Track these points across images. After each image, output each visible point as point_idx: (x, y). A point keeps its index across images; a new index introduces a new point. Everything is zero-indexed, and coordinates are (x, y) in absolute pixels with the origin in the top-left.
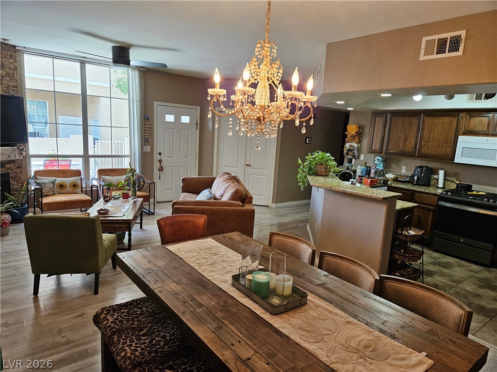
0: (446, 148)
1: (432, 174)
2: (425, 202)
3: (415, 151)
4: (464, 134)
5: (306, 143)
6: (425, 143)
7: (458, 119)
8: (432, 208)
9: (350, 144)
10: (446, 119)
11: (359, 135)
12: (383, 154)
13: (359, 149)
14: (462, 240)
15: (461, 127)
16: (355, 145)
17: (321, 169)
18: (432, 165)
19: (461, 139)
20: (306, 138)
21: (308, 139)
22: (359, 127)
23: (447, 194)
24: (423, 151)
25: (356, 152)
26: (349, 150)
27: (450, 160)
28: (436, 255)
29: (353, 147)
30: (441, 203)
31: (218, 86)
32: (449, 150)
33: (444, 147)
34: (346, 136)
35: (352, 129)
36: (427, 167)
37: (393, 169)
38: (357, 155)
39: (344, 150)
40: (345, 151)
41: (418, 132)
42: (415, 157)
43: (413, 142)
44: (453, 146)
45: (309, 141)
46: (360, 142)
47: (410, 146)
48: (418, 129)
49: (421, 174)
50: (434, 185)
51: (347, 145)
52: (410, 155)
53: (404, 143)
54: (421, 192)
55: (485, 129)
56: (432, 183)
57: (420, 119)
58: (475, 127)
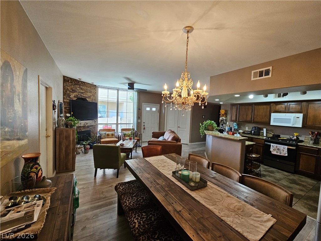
1: (260, 130)
2: (258, 143)
3: (251, 121)
4: (274, 112)
5: (203, 118)
6: (256, 117)
7: (270, 106)
8: (262, 145)
10: (265, 106)
11: (226, 114)
12: (237, 122)
13: (226, 120)
14: (278, 160)
15: (272, 109)
16: (224, 118)
17: (210, 128)
18: (260, 126)
19: (272, 114)
21: (203, 116)
22: (226, 111)
23: (268, 139)
24: (255, 120)
25: (225, 121)
26: (222, 120)
27: (268, 124)
28: (266, 167)
29: (223, 119)
30: (267, 143)
31: (166, 90)
32: (268, 120)
33: (265, 118)
34: (220, 115)
35: (222, 112)
36: (258, 127)
37: (242, 128)
38: (225, 122)
40: (220, 121)
41: (252, 112)
42: (252, 122)
43: (250, 116)
44: (269, 117)
46: (226, 117)
47: (249, 118)
48: (252, 111)
49: (255, 130)
51: (221, 118)
52: (250, 122)
53: (246, 117)
54: (256, 138)
55: (284, 110)
56: (261, 134)
57: (252, 107)
58: (279, 109)
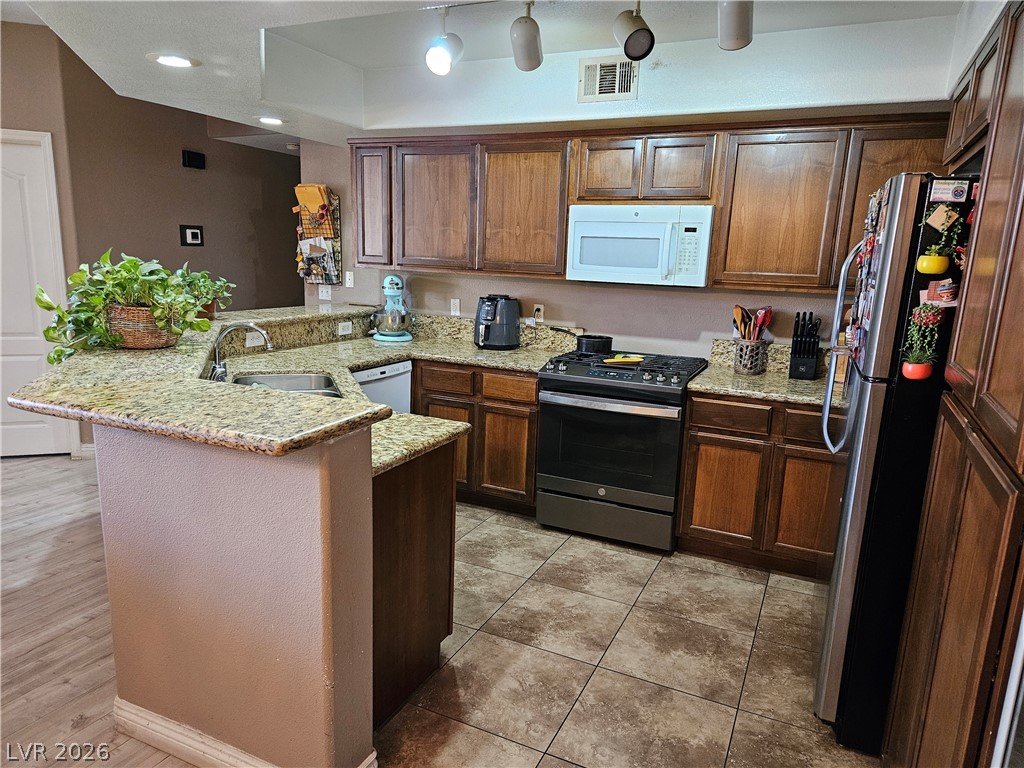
0: (543, 243)
1: (521, 316)
2: (506, 396)
3: (473, 262)
4: (582, 199)
5: (184, 242)
6: (495, 231)
7: (564, 157)
8: (526, 410)
9: (311, 241)
10: (537, 160)
11: (332, 214)
12: (394, 267)
13: (337, 257)
14: (602, 492)
15: (572, 181)
16: (327, 246)
17: (132, 325)
18: (516, 290)
19: (576, 211)
20: (183, 229)
21: (189, 232)
22: (330, 192)
23: (556, 369)
24: (490, 253)
25: (330, 265)
26: (311, 261)
27: (558, 274)
28: (547, 540)
29: (321, 249)
30: (547, 396)
32: (552, 248)
33: (539, 239)
34: (296, 219)
35: (309, 198)
36: (507, 298)
37: (429, 308)
38: (334, 273)
39: (299, 259)
40: (301, 265)
41: (473, 199)
42: (473, 269)
43: (465, 229)
44: (560, 232)
45: (194, 236)
46: (337, 235)
47: (457, 247)
48: (473, 189)
49: (494, 318)
50: (527, 344)
51: (304, 247)
52: (465, 267)
53: (443, 232)
54: (496, 370)
55: (628, 182)
56: (523, 339)
57: (473, 160)
58: (605, 179)
